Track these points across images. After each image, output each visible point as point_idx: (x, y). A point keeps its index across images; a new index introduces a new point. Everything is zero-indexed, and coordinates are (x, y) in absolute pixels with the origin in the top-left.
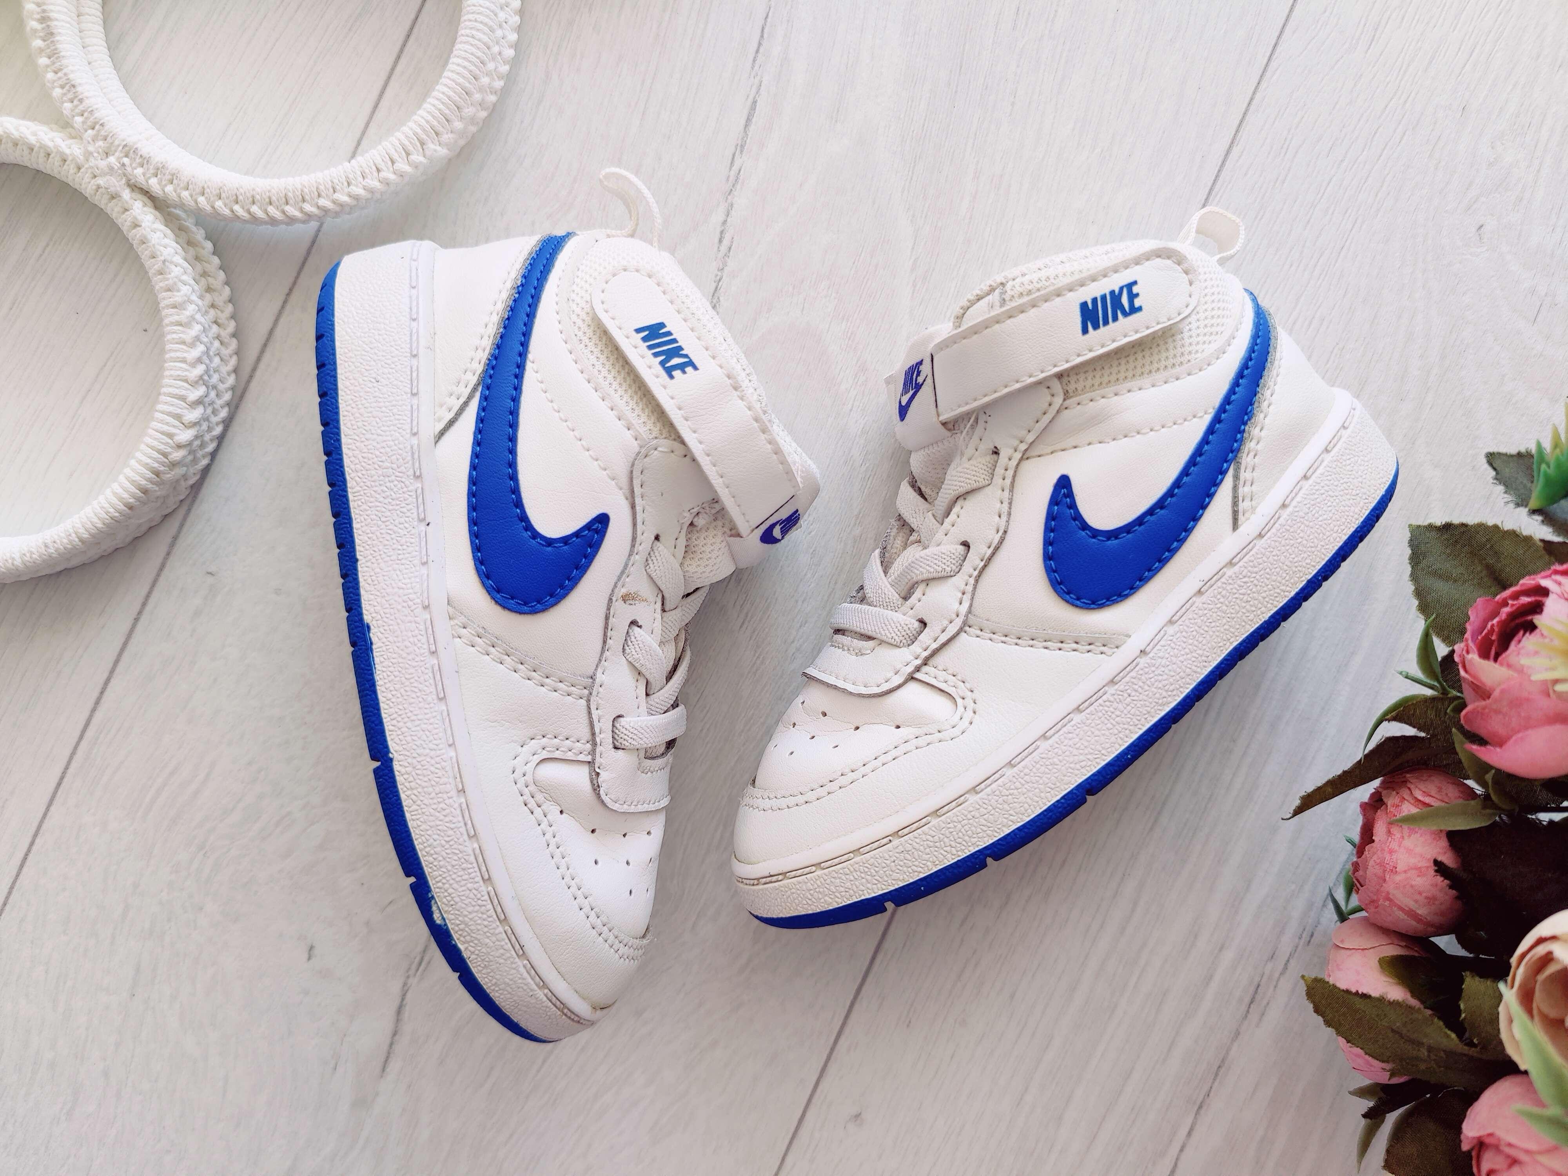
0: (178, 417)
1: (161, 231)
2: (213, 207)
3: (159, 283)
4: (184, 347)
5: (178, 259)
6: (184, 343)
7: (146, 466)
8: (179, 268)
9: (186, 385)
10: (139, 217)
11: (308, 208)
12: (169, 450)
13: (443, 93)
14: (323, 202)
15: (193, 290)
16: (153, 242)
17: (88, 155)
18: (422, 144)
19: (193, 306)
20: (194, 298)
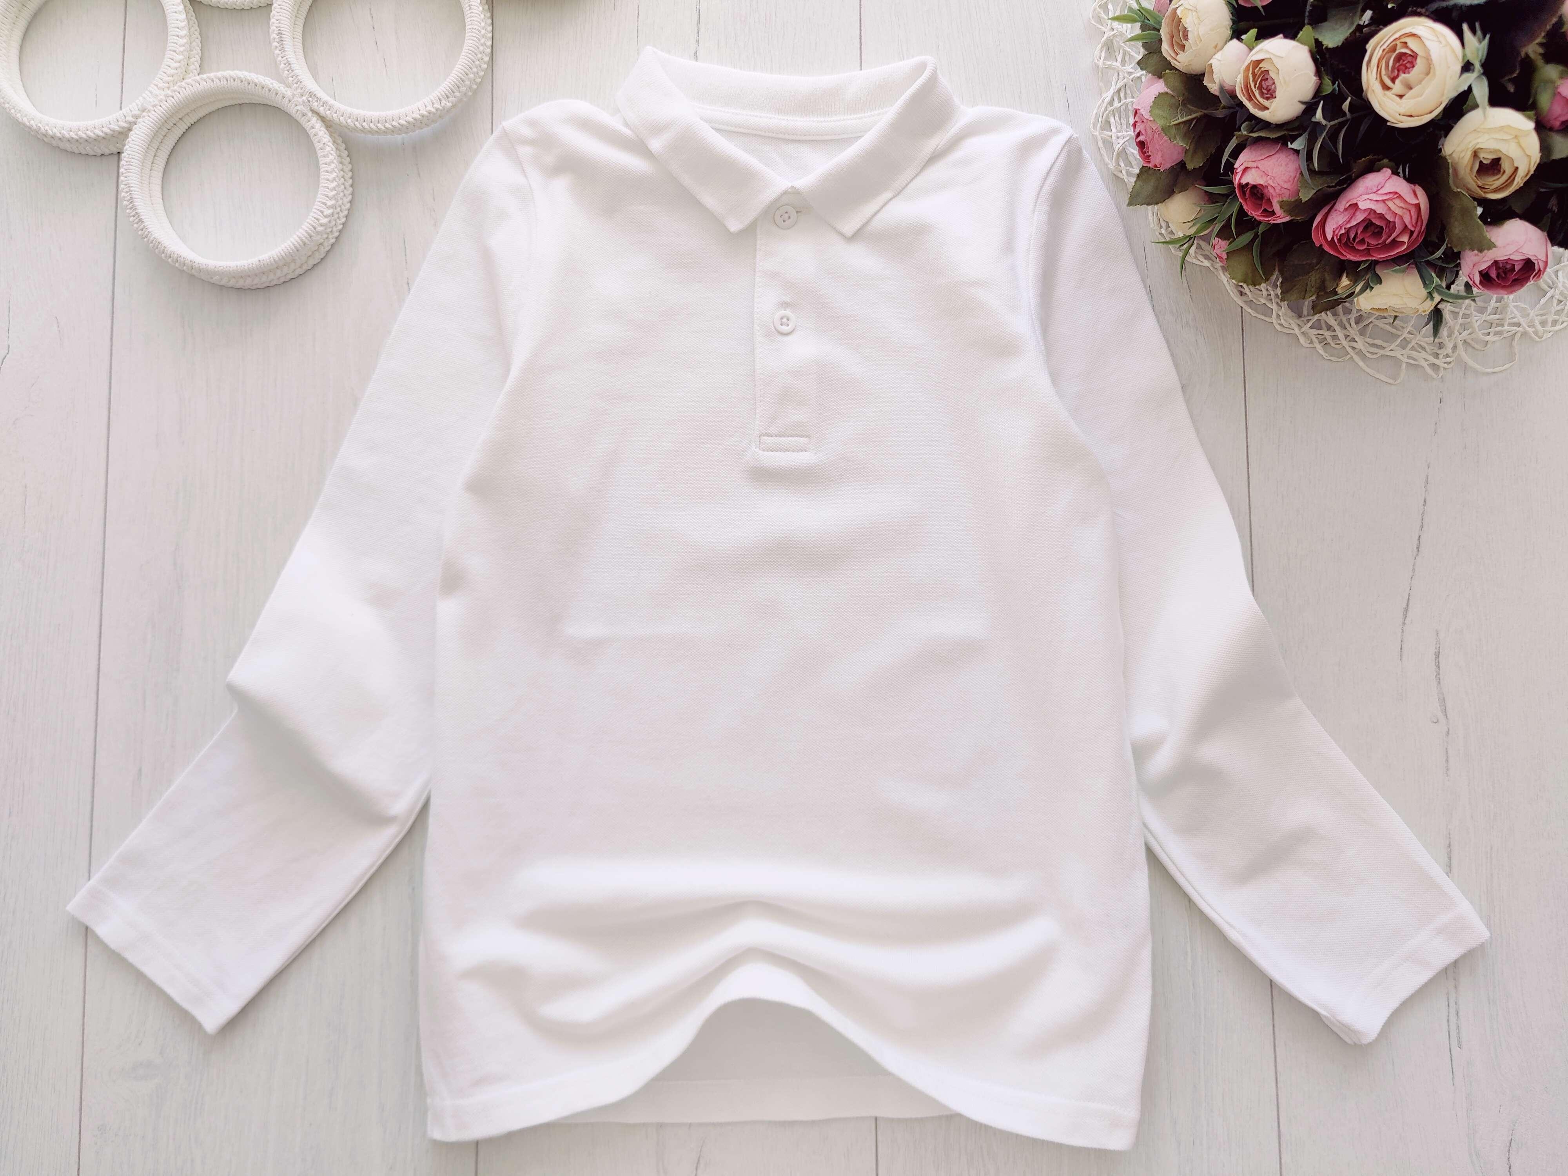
0: (322, 212)
1: (324, 131)
2: (347, 122)
3: (320, 153)
4: (328, 182)
5: (330, 144)
6: (328, 180)
7: (306, 231)
8: (330, 148)
9: (327, 198)
10: (315, 124)
11: (387, 125)
12: (317, 226)
13: (451, 80)
14: (394, 123)
15: (335, 158)
16: (320, 135)
17: (294, 95)
18: (440, 99)
19: (334, 165)
20: (335, 161)
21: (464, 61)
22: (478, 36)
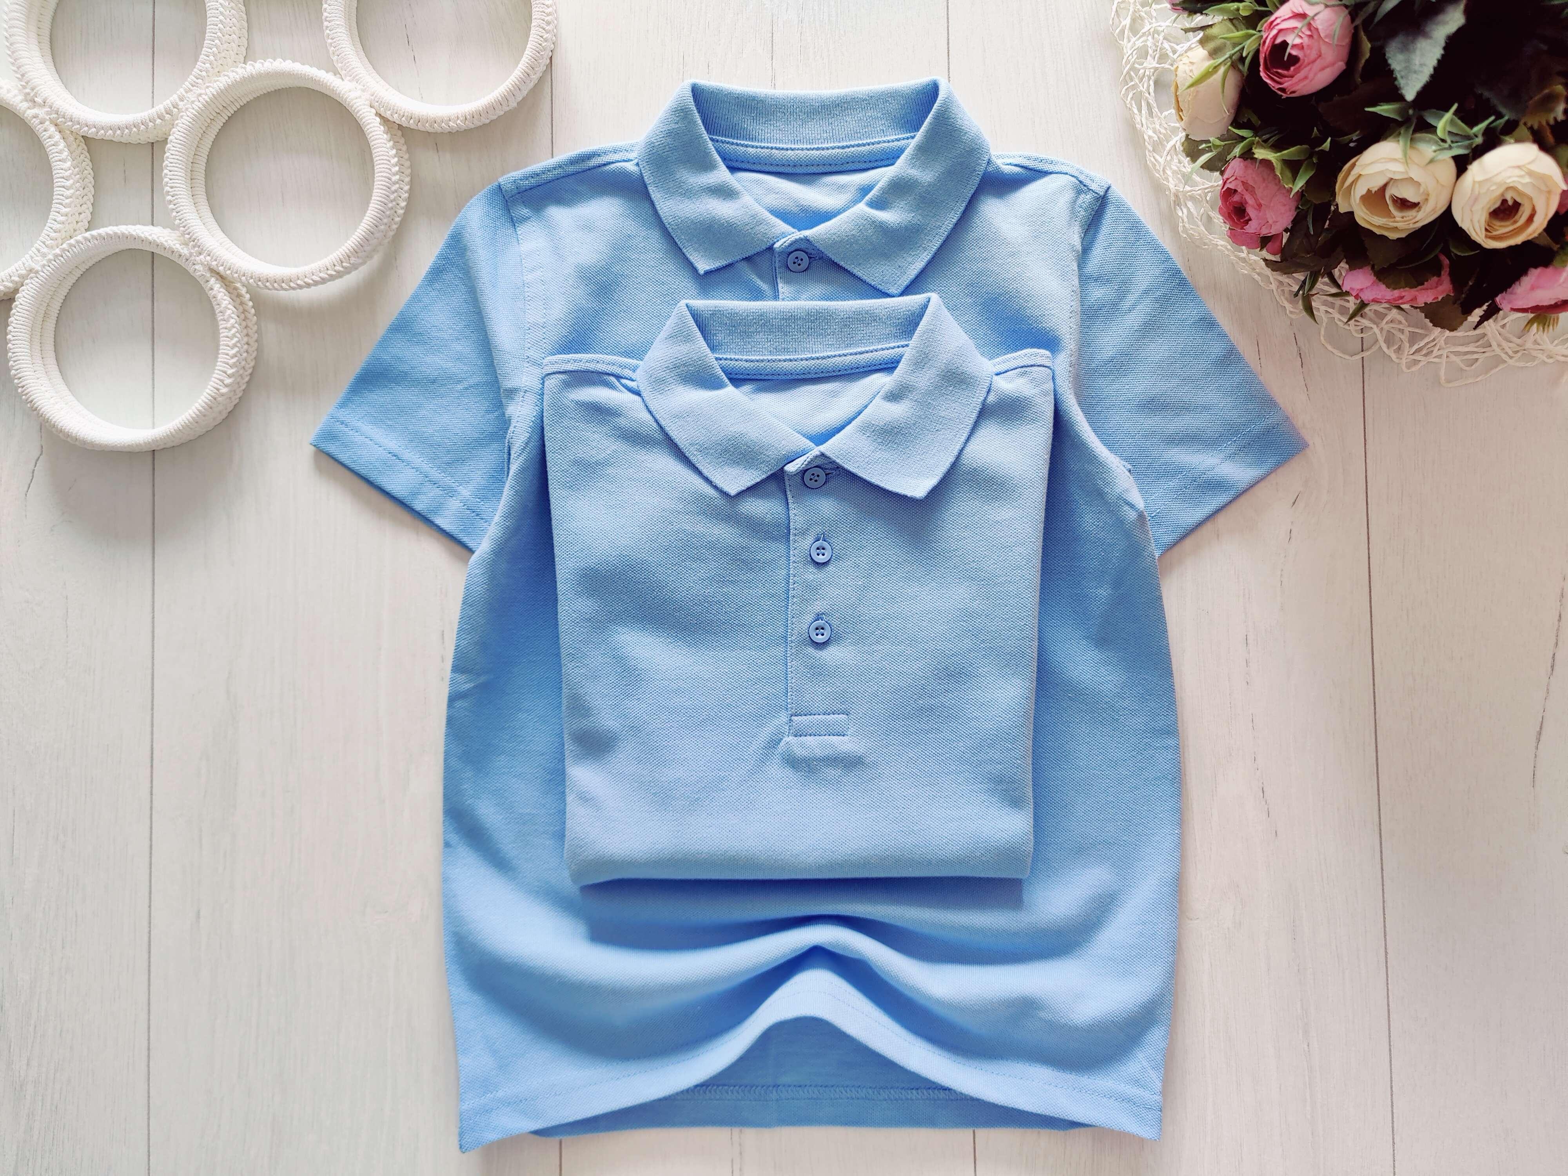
1: (223, 292)
3: (220, 317)
10: (213, 285)
12: (217, 396)
19: (236, 328)
20: (237, 324)
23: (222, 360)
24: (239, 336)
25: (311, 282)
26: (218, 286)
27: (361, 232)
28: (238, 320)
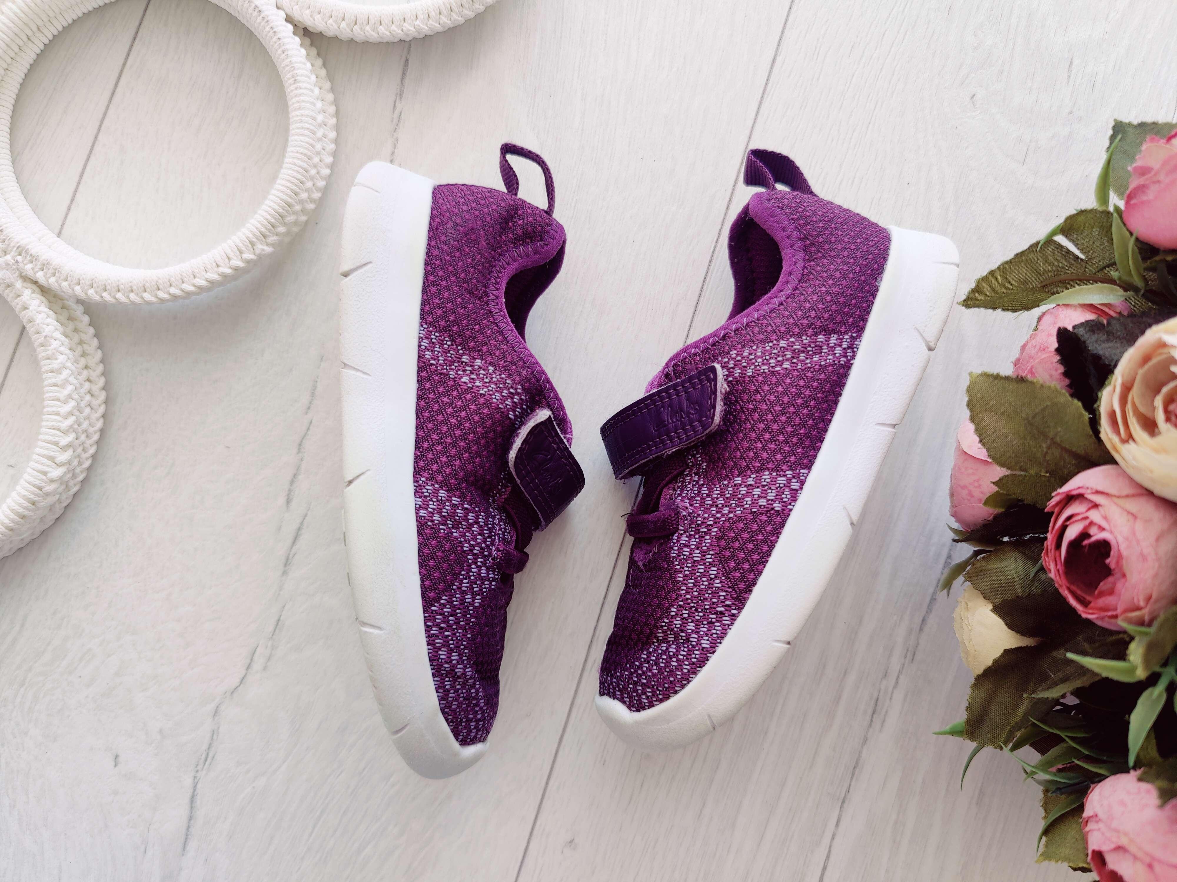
0: (52, 459)
1: (45, 312)
2: (86, 294)
3: (42, 353)
4: (59, 403)
5: (58, 335)
6: (58, 400)
7: (23, 496)
8: (57, 342)
9: (58, 433)
10: (28, 302)
11: (161, 294)
12: (43, 484)
13: (270, 207)
14: (173, 290)
15: (69, 358)
16: (38, 322)
18: (253, 244)
19: (68, 371)
20: (69, 364)
21: (290, 172)
22: (312, 127)
23: (48, 423)
24: (75, 381)
25: (191, 288)
26: (36, 302)
27: (272, 204)
28: (71, 356)
